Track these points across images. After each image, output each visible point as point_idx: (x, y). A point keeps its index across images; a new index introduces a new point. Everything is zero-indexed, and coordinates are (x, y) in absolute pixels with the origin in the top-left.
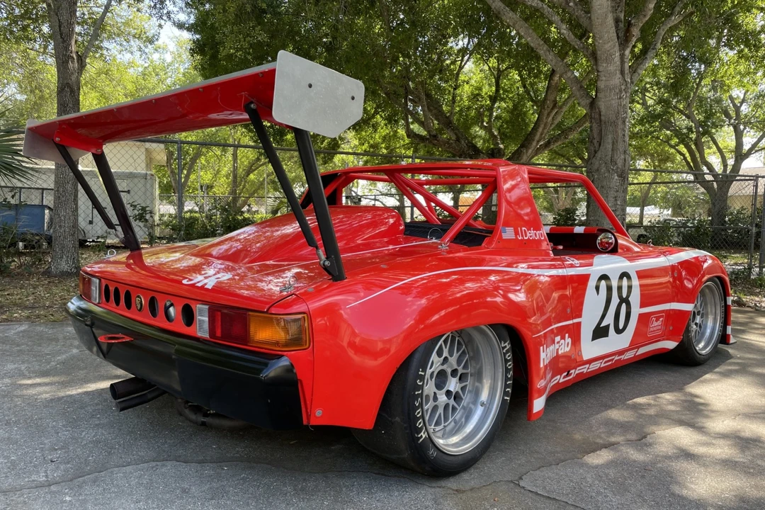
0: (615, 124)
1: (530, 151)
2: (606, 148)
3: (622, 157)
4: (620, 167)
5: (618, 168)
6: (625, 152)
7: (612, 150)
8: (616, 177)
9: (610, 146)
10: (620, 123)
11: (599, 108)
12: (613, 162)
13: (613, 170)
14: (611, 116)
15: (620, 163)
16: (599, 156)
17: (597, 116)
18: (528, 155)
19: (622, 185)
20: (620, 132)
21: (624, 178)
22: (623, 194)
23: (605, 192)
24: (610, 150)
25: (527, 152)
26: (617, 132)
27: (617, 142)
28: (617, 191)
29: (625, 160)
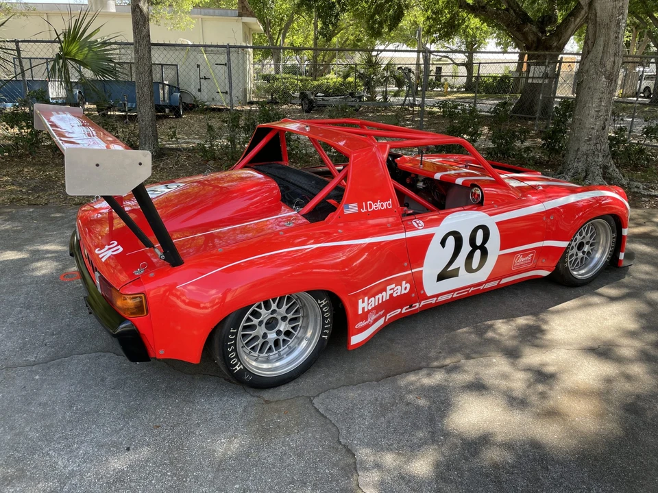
0: (608, 27)
1: (578, 19)
2: (597, 51)
3: (612, 59)
4: (609, 69)
5: (606, 70)
6: (615, 54)
7: (603, 53)
8: (604, 79)
9: (601, 49)
10: (613, 26)
11: (595, 9)
12: (603, 64)
13: (601, 72)
14: (605, 18)
15: (609, 66)
16: (590, 58)
17: (593, 17)
18: (576, 23)
19: (608, 87)
20: (612, 34)
21: (612, 80)
22: (609, 96)
23: (591, 93)
24: (601, 52)
25: (575, 21)
26: (609, 34)
27: (608, 44)
28: (603, 93)
29: (614, 63)
